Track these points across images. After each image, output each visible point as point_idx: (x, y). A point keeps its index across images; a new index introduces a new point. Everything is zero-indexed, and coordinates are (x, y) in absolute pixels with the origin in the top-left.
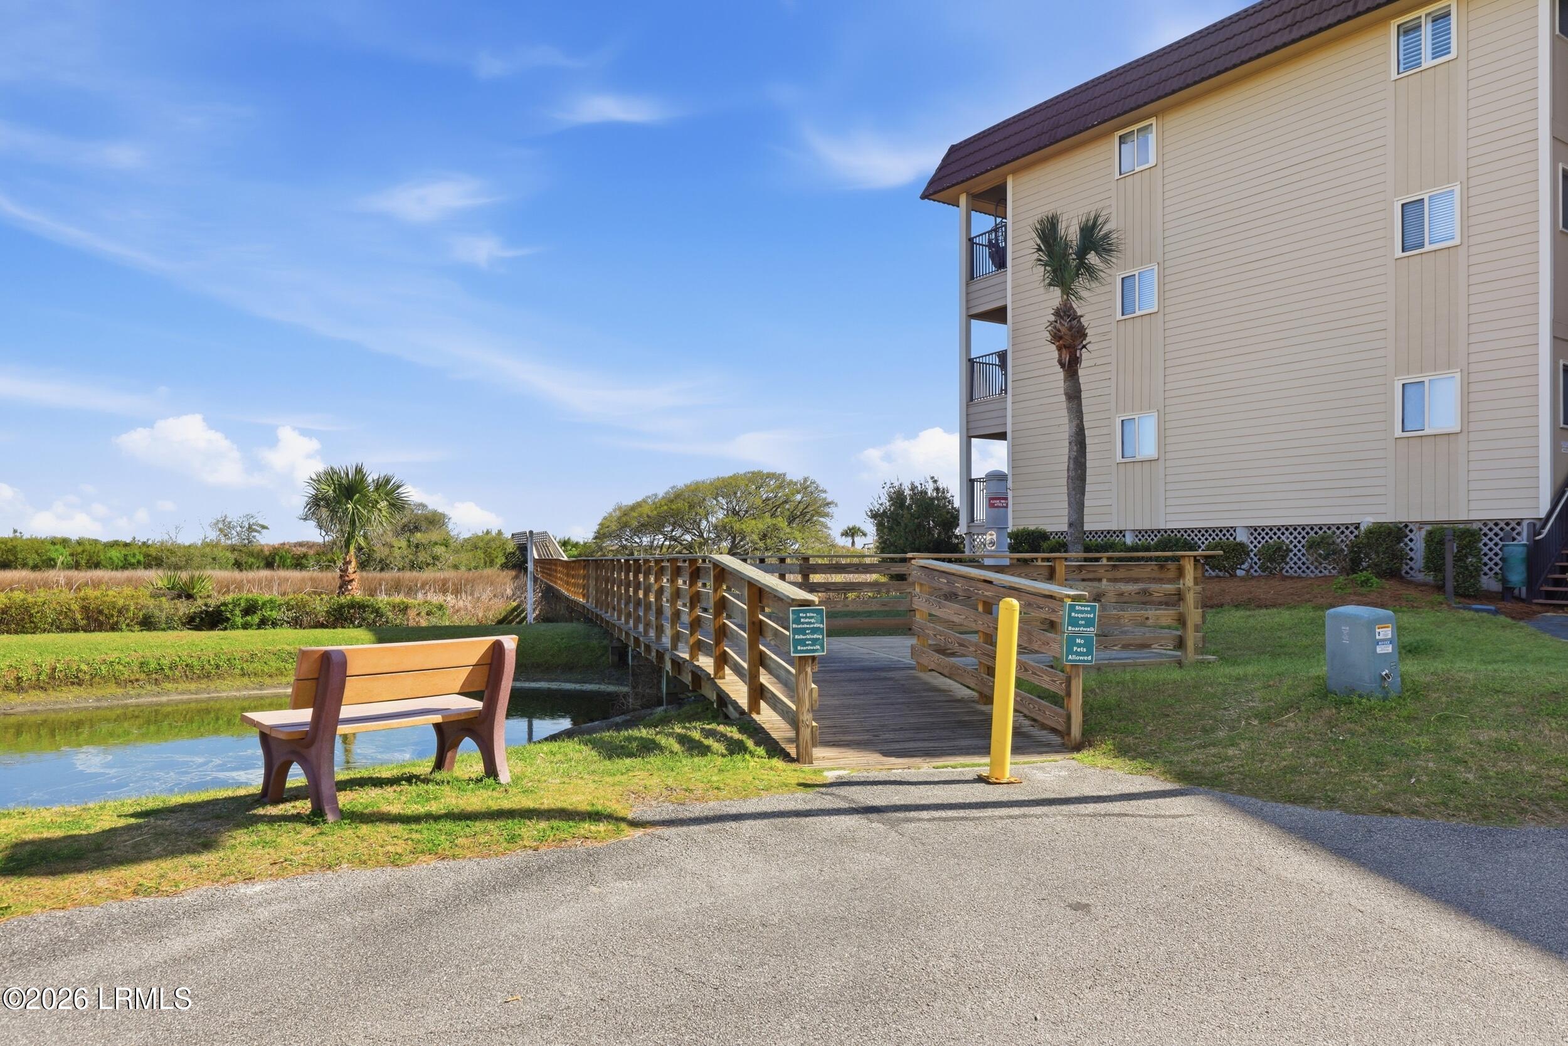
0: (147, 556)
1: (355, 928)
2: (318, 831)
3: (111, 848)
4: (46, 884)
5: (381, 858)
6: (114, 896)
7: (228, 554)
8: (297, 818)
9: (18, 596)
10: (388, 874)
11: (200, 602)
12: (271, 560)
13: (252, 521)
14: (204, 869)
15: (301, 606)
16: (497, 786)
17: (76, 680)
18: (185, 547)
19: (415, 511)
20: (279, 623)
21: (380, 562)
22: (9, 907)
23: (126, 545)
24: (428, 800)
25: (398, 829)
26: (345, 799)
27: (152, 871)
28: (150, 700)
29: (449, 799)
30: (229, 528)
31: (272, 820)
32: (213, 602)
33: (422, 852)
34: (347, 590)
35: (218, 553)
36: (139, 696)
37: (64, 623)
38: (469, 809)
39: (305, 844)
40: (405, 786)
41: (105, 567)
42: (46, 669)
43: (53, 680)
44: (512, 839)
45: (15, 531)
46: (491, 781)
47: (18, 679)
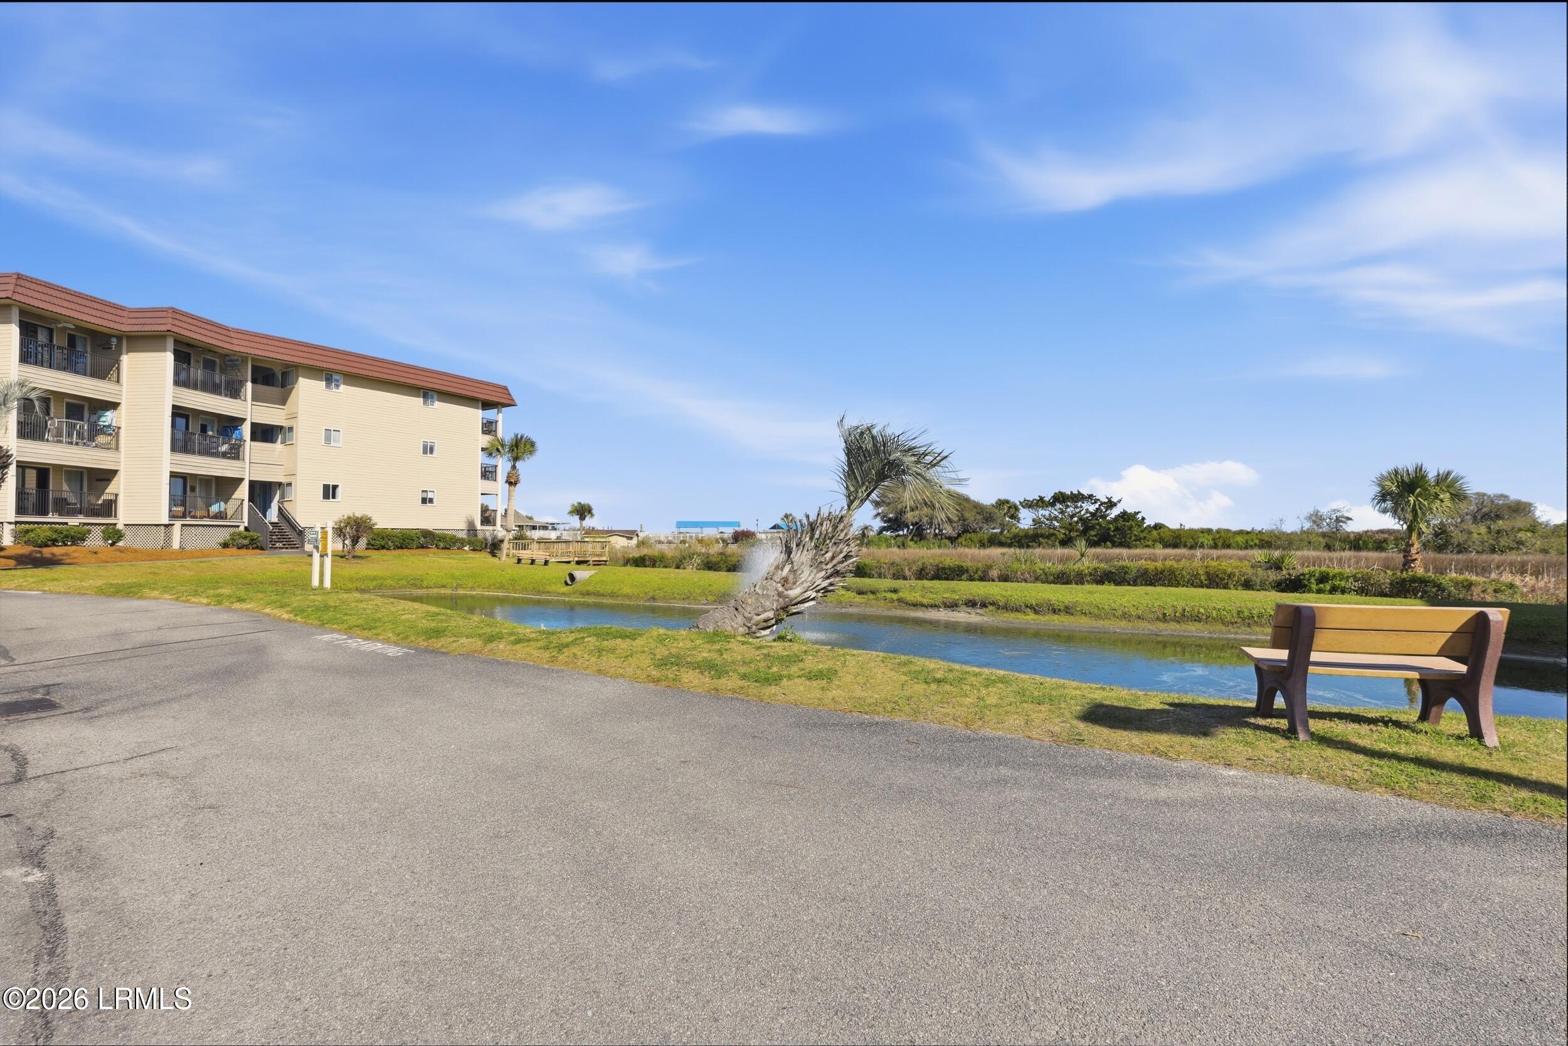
0: (1261, 540)
1: (1291, 824)
2: (1290, 745)
3: (1147, 721)
4: (1105, 732)
5: (1339, 779)
6: (1141, 751)
7: (1321, 539)
8: (1275, 731)
9: (1168, 563)
10: (1340, 793)
11: (1285, 572)
12: (1358, 542)
13: (1339, 514)
14: (1200, 750)
15: (1366, 579)
16: (1481, 747)
17: (1197, 619)
18: (1288, 534)
19: (1496, 501)
20: (1347, 591)
21: (1457, 546)
22: (1083, 740)
23: (1248, 533)
24: (1398, 743)
25: (1361, 758)
26: (1315, 725)
27: (1166, 742)
28: (1244, 636)
29: (1423, 746)
30: (1321, 520)
31: (1257, 727)
32: (1294, 573)
33: (1379, 784)
34: (1410, 567)
35: (1314, 539)
36: (1237, 633)
37: (1194, 582)
38: (1440, 759)
39: (1277, 751)
40: (1381, 727)
41: (1234, 548)
42: (1180, 609)
43: (1183, 617)
44: (1482, 799)
45: (1181, 525)
46: (1474, 741)
47: (1164, 614)
